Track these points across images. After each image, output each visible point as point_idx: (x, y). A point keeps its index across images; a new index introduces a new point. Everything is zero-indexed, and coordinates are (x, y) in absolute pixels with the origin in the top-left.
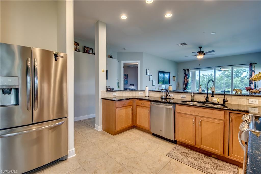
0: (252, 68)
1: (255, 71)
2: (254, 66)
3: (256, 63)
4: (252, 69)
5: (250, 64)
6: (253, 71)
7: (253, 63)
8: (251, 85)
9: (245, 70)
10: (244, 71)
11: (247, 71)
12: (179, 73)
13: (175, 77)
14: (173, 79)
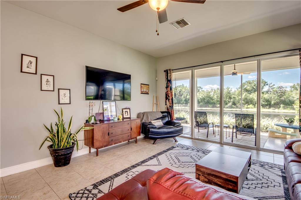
9: (267, 83)
10: (266, 85)
11: (269, 84)
12: (158, 79)
13: (149, 85)
14: (142, 90)
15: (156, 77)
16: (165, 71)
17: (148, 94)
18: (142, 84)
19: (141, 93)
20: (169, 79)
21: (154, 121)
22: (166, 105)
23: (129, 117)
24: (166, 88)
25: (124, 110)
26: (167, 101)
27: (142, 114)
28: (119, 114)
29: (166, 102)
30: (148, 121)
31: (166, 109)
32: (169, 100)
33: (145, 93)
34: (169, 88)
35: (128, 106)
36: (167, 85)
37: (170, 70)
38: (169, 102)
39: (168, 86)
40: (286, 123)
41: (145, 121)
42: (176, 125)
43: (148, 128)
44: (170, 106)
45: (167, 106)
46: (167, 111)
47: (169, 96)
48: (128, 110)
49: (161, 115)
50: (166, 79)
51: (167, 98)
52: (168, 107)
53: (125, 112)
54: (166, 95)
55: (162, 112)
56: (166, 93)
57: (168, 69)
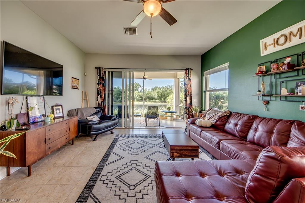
0: (188, 75)
1: (192, 79)
2: (191, 73)
3: (192, 69)
4: (188, 77)
5: (187, 69)
6: (189, 79)
7: (190, 68)
8: (187, 97)
12: (87, 74)
13: (79, 80)
14: (73, 85)
15: (85, 73)
16: (96, 68)
17: (78, 89)
18: (73, 78)
19: (72, 88)
20: (101, 76)
21: (90, 117)
22: (97, 100)
23: (62, 115)
24: (98, 84)
25: (55, 108)
26: (99, 97)
27: (75, 111)
28: (48, 112)
29: (97, 98)
30: (83, 118)
31: (98, 104)
32: (101, 96)
33: (75, 87)
34: (102, 85)
35: (59, 103)
36: (98, 82)
37: (102, 68)
38: (101, 98)
39: (100, 82)
40: (167, 110)
41: (80, 118)
42: (112, 119)
43: (89, 125)
44: (102, 102)
45: (98, 102)
46: (98, 106)
47: (101, 92)
48: (60, 107)
49: (95, 111)
50: (98, 75)
51: (98, 94)
52: (100, 102)
53: (56, 109)
54: (98, 91)
55: (96, 108)
56: (98, 89)
57: (100, 66)
